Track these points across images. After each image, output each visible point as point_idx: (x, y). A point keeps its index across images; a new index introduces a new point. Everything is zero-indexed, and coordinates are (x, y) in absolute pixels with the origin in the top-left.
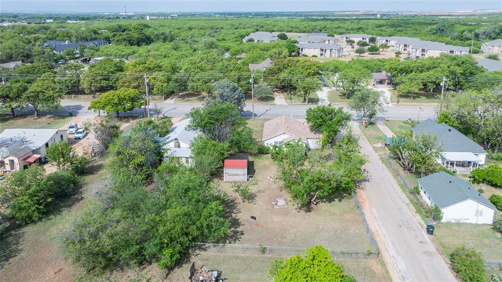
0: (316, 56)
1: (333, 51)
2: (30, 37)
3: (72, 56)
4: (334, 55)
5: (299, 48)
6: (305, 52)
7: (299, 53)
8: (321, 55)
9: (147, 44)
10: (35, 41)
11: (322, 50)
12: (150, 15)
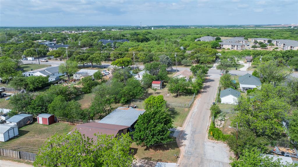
0: (230, 49)
1: (239, 46)
2: (93, 37)
3: (110, 46)
4: (239, 48)
5: (221, 45)
6: (224, 46)
7: (221, 47)
8: (232, 48)
9: (147, 42)
10: (95, 39)
11: (232, 46)
12: (154, 27)
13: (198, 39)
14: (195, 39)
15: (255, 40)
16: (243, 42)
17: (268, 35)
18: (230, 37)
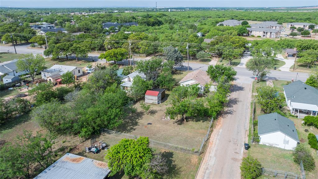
0: (260, 37)
1: (273, 33)
2: (95, 20)
3: (113, 31)
4: (273, 36)
5: (249, 31)
6: (253, 33)
7: (249, 34)
8: (264, 36)
9: (159, 25)
10: (98, 22)
11: (264, 32)
12: (171, 9)
13: (220, 23)
14: (217, 22)
15: (292, 25)
16: (277, 27)
17: (307, 19)
18: (259, 21)
